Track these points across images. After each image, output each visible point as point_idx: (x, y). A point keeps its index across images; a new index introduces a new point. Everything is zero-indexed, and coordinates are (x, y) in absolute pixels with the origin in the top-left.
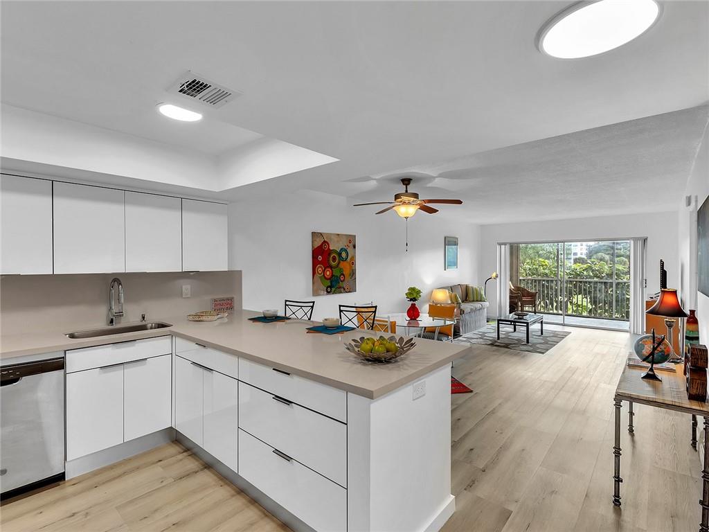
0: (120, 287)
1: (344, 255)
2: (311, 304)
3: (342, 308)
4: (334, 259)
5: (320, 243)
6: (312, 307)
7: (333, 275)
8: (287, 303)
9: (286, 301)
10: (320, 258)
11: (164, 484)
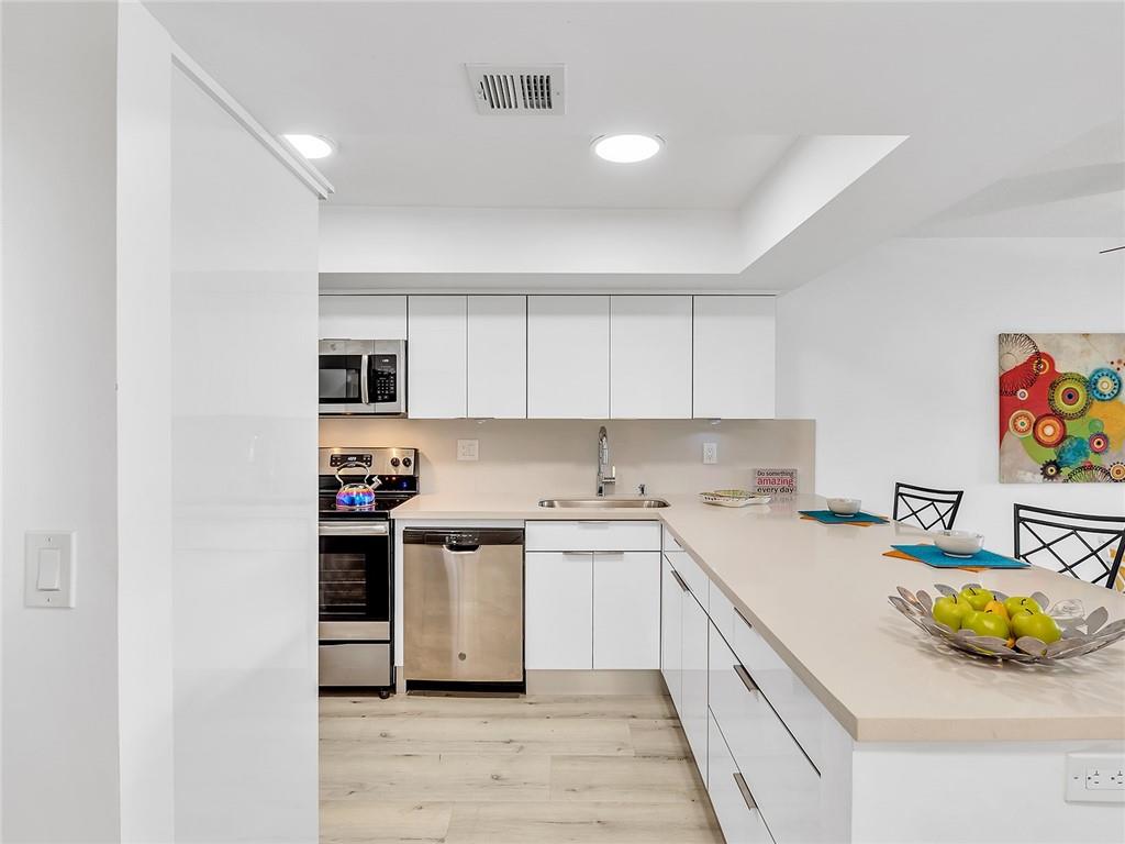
0: (604, 439)
1: (1105, 385)
2: (954, 498)
3: (1023, 513)
4: (1070, 396)
5: (1023, 359)
6: (956, 504)
7: (1064, 437)
8: (902, 490)
9: (899, 485)
10: (1023, 395)
11: (620, 753)
